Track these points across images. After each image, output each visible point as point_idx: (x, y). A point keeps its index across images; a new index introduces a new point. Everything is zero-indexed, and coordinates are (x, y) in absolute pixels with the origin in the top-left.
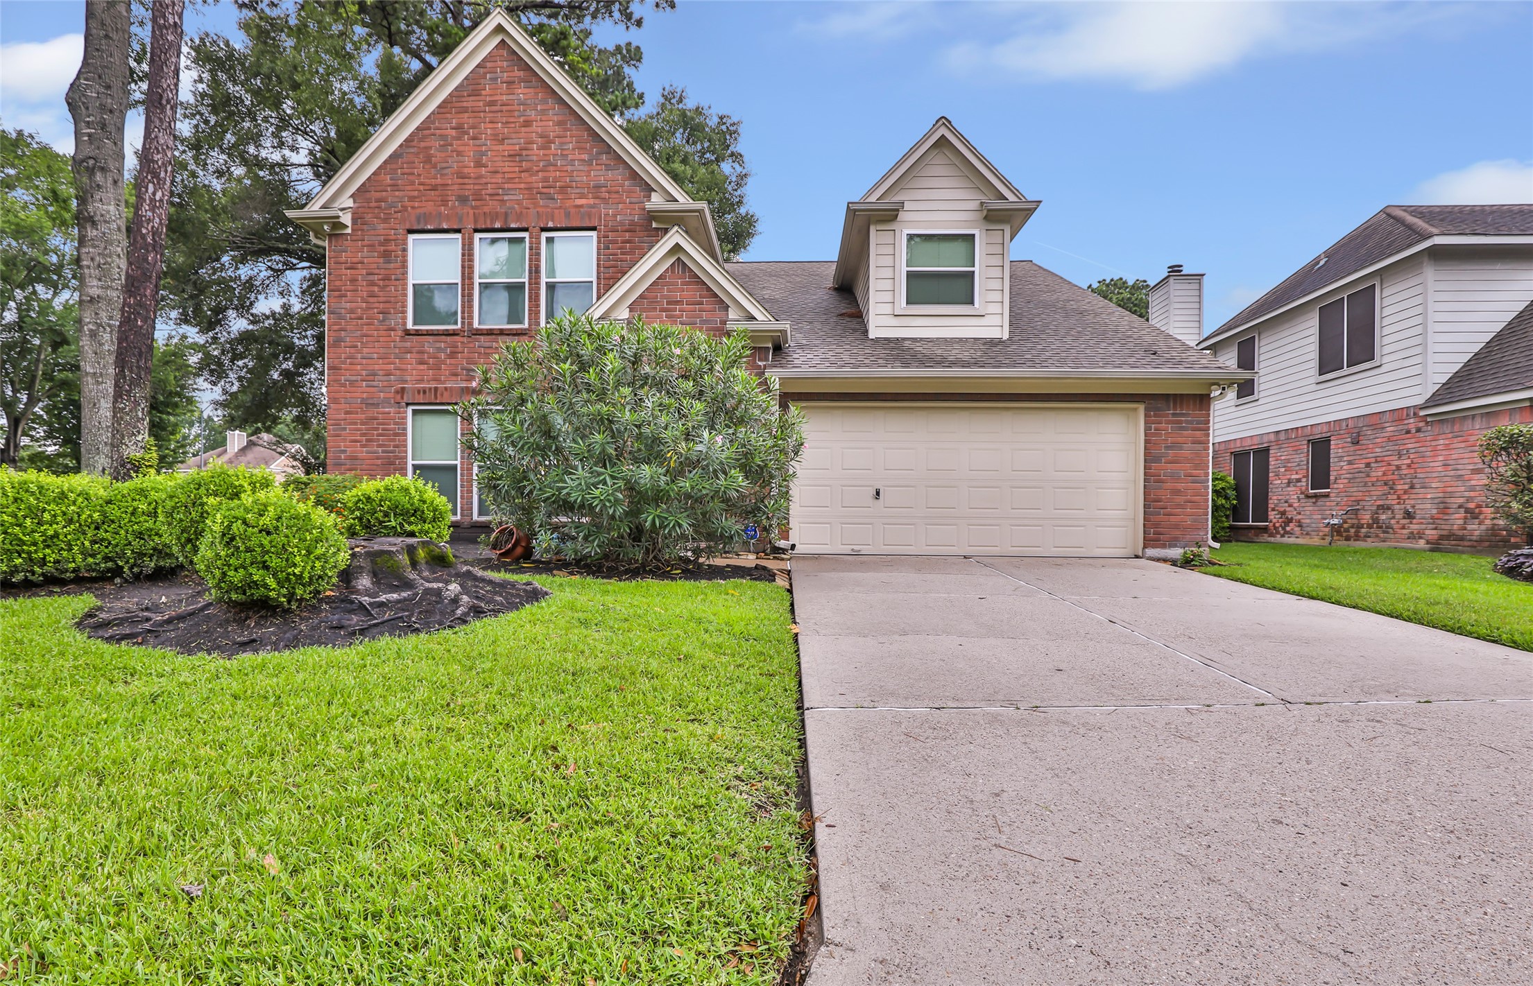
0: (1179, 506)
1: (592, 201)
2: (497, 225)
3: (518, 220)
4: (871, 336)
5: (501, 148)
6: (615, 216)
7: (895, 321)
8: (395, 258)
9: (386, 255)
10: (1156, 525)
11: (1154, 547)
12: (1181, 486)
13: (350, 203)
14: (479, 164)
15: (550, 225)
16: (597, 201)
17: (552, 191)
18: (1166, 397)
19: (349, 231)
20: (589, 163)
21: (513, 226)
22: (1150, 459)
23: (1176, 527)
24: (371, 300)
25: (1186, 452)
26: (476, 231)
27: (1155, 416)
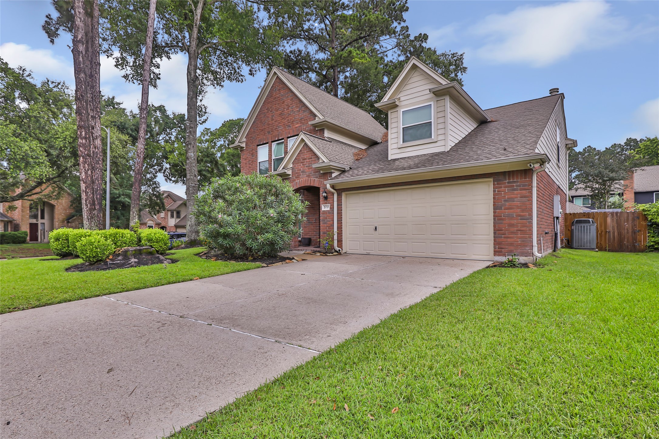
0: (513, 233)
1: (300, 125)
2: (276, 139)
3: (281, 136)
4: (389, 159)
5: (277, 112)
6: (306, 128)
7: (399, 151)
8: (255, 154)
9: (252, 154)
10: (499, 244)
11: (499, 255)
12: (513, 222)
13: (245, 140)
14: (272, 120)
15: (289, 136)
16: (301, 124)
17: (290, 124)
18: (504, 174)
19: (245, 148)
20: (299, 111)
21: (280, 138)
22: (496, 207)
23: (512, 244)
24: (250, 169)
25: (517, 202)
26: (272, 142)
27: (498, 184)
